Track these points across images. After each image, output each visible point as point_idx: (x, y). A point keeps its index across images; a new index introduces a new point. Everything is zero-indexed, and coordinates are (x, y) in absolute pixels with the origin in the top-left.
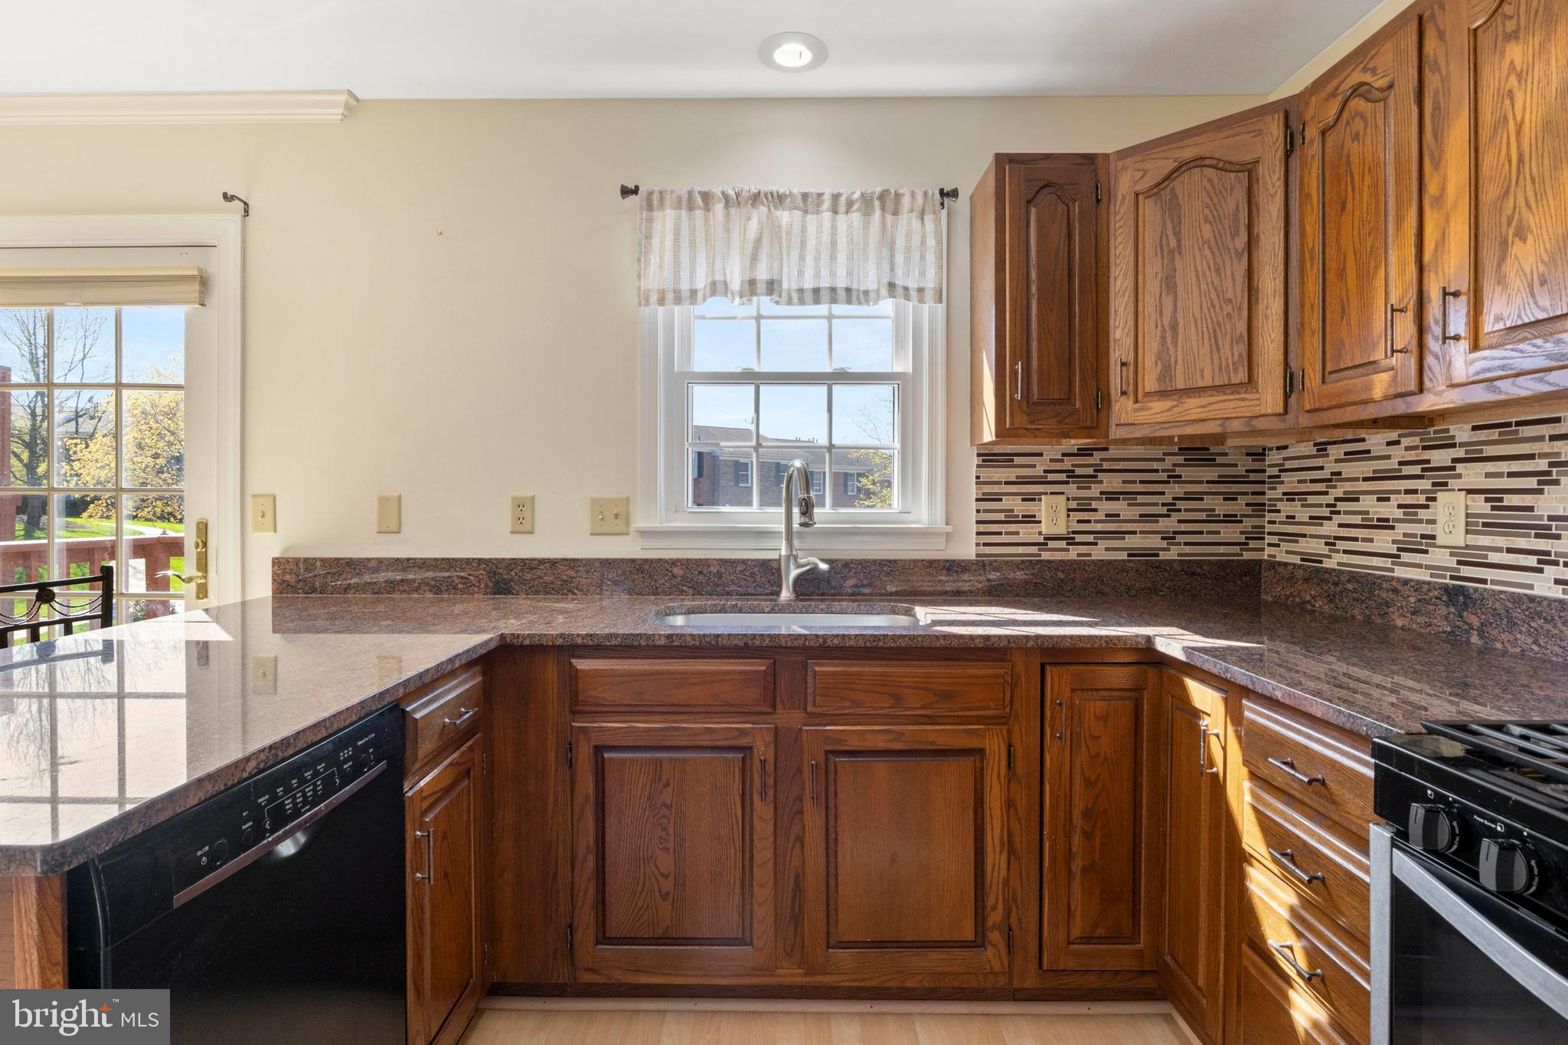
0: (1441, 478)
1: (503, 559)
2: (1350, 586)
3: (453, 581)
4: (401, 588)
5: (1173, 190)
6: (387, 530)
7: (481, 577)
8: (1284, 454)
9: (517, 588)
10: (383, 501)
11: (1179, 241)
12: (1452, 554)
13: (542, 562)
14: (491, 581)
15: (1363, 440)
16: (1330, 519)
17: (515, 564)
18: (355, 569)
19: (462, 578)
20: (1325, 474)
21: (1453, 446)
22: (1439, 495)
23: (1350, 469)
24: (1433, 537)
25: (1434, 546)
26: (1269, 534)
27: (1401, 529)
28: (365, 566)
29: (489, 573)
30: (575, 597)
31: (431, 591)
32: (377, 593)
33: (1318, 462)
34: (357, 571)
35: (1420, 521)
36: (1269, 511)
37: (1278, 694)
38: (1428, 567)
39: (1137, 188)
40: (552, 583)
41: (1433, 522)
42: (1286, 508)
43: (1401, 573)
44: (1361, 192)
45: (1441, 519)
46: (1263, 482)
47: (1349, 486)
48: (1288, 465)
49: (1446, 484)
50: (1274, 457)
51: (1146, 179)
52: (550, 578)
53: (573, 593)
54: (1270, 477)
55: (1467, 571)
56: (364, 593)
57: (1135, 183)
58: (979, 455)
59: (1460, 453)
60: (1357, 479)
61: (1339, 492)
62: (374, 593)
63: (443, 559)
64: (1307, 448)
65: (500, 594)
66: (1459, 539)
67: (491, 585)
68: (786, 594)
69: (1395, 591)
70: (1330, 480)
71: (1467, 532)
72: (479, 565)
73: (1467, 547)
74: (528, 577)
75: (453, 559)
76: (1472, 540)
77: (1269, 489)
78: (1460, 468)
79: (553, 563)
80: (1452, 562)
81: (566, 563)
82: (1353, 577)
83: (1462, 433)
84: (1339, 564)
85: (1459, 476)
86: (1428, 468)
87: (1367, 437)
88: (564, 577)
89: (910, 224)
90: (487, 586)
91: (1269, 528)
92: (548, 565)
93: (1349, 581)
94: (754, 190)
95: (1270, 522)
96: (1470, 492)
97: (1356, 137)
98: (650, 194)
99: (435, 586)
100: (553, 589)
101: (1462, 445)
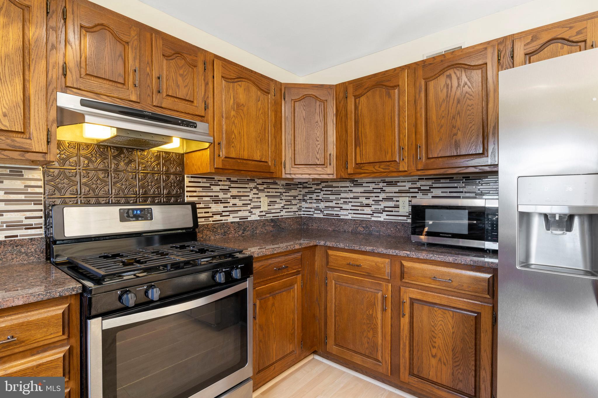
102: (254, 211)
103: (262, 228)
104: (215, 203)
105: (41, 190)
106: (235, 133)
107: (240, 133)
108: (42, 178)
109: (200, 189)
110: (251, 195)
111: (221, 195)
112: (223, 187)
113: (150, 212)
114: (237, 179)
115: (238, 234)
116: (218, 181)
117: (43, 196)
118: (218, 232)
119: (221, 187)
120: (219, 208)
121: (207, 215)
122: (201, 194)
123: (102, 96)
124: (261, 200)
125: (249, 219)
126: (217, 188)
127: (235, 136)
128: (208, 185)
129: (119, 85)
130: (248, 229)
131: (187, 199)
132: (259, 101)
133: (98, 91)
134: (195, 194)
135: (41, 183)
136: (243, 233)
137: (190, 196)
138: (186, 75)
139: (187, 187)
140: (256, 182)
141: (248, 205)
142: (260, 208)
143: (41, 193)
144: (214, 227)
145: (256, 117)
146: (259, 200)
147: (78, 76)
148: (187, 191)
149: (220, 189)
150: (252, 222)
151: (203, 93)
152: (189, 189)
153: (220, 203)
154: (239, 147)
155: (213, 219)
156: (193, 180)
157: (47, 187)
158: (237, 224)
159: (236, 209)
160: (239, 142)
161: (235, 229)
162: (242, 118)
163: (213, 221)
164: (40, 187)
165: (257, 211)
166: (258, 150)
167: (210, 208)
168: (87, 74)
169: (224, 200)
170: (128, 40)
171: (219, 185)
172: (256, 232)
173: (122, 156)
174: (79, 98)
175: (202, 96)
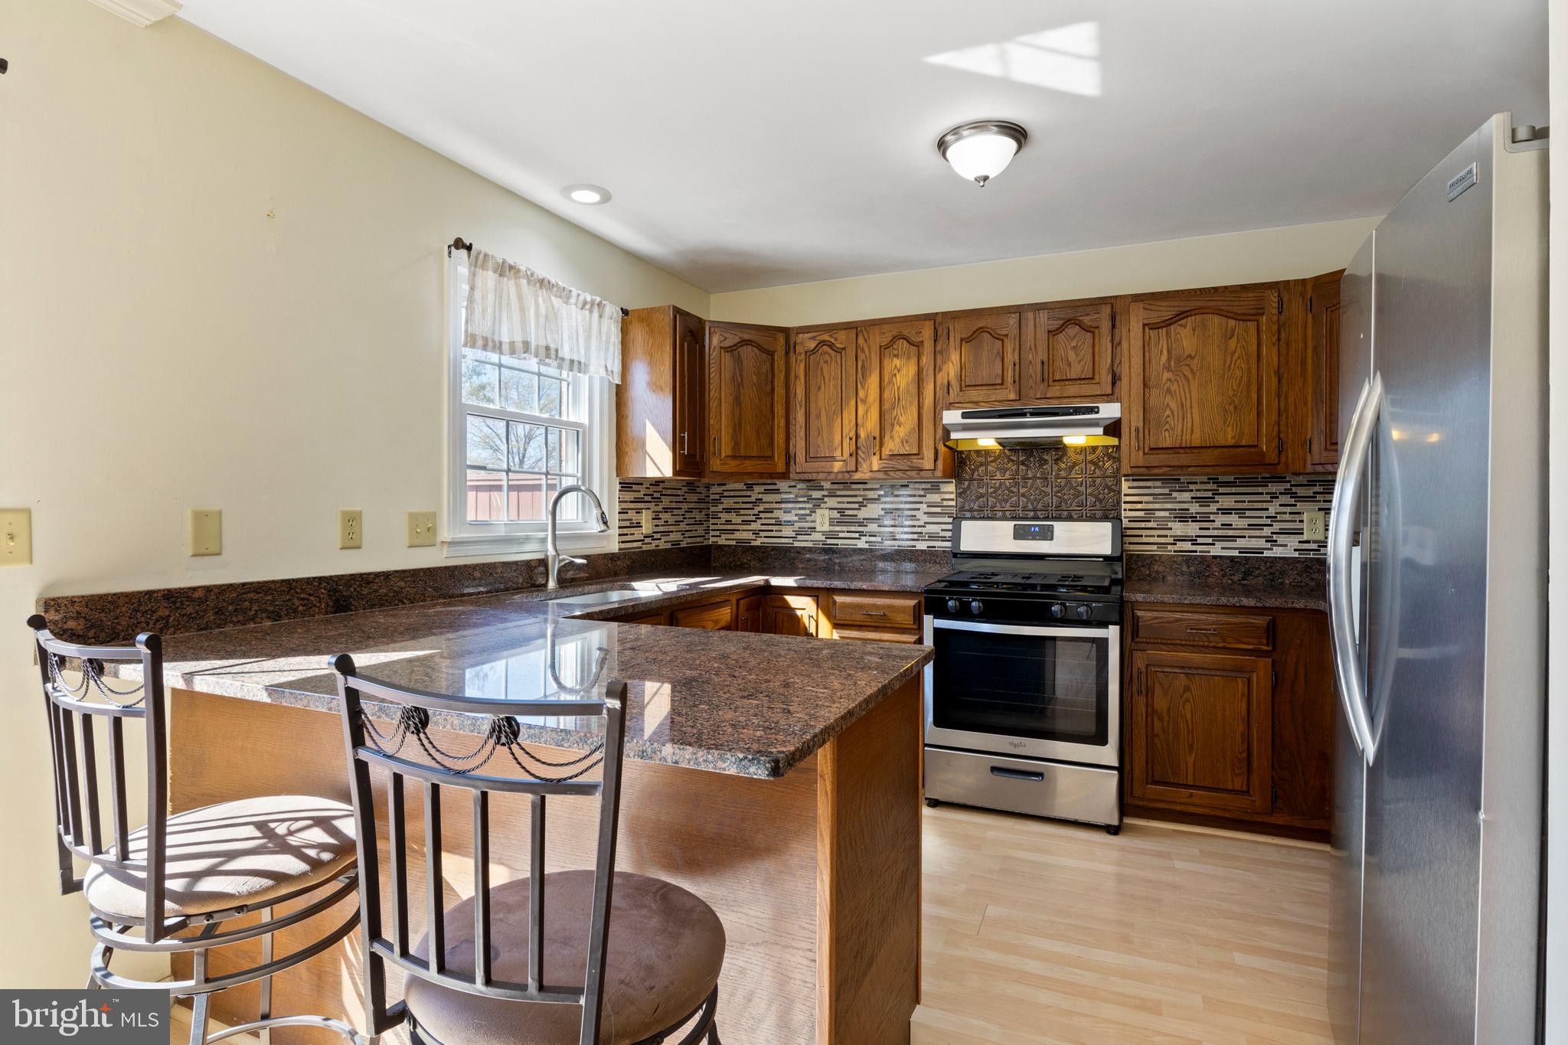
0: (818, 504)
1: (342, 576)
2: (772, 553)
3: (293, 604)
4: (235, 619)
5: (739, 352)
6: (205, 551)
7: (322, 596)
8: (723, 488)
9: (355, 603)
10: (200, 517)
11: (742, 380)
12: (823, 535)
13: (377, 575)
14: (331, 599)
15: (776, 484)
16: (756, 521)
17: (354, 579)
18: (174, 603)
19: (303, 599)
20: (753, 499)
21: (823, 490)
22: (817, 510)
23: (766, 498)
24: (815, 528)
25: (815, 532)
26: (712, 530)
27: (797, 525)
28: (188, 597)
29: (329, 591)
30: (404, 606)
31: (269, 618)
32: (204, 629)
33: (749, 493)
34: (178, 605)
35: (807, 522)
36: (712, 518)
37: (865, 587)
38: (811, 541)
39: (722, 345)
40: (386, 595)
41: (814, 522)
42: (724, 516)
43: (797, 544)
44: (829, 387)
45: (818, 521)
46: (709, 503)
47: (767, 506)
48: (726, 494)
49: (820, 506)
50: (716, 489)
51: (726, 342)
52: (385, 591)
53: (403, 603)
54: (712, 500)
55: (829, 541)
56: (187, 631)
57: (721, 342)
58: (620, 483)
59: (826, 493)
60: (772, 502)
61: (761, 508)
62: (201, 629)
63: (283, 581)
64: (741, 486)
65: (340, 612)
66: (826, 528)
67: (331, 604)
68: (552, 584)
69: (799, 553)
70: (755, 503)
71: (830, 525)
72: (320, 584)
73: (830, 531)
74: (365, 591)
75: (293, 580)
76: (832, 528)
77: (712, 506)
78: (826, 499)
79: (386, 576)
80: (823, 538)
81: (397, 575)
82: (774, 549)
83: (827, 485)
84: (761, 543)
85: (826, 503)
86: (810, 499)
87: (777, 483)
88: (396, 588)
89: (610, 327)
90: (327, 605)
91: (712, 527)
92: (382, 578)
93: (772, 550)
94: (541, 277)
95: (712, 524)
96: (831, 509)
97: (826, 362)
98: (479, 253)
99: (274, 612)
100: (387, 601)
101: (827, 489)
102: (1281, 539)
103: (1301, 576)
104: (1179, 521)
105: (953, 503)
106: (1172, 407)
107: (1183, 406)
108: (955, 491)
109: (1150, 498)
110: (1273, 509)
111: (1194, 508)
112: (1199, 494)
113: (1051, 529)
114: (1235, 478)
115: (1231, 580)
116: (1188, 483)
117: (955, 509)
118: (1183, 570)
119: (1193, 494)
120: (1193, 529)
121: (1162, 540)
122: (1150, 506)
123: (981, 404)
124: (1305, 517)
125: (1266, 554)
126: (1187, 496)
127: (1172, 412)
128: (1166, 491)
129: (997, 387)
130: (1257, 572)
131: (1125, 514)
132: (1231, 338)
133: (976, 399)
134: (1139, 506)
135: (953, 496)
136: (1246, 580)
137: (1130, 510)
138: (1080, 346)
139: (1125, 495)
140: (1290, 482)
141: (1265, 528)
142: (1302, 534)
143: (953, 506)
144: (1174, 562)
145: (1224, 369)
146: (1297, 518)
147: (959, 390)
148: (1125, 502)
149: (1193, 498)
150: (1270, 560)
151: (1109, 361)
152: (1128, 499)
153: (1192, 521)
154: (1180, 428)
155: (1176, 548)
156: (1136, 484)
157: (959, 499)
158: (1228, 561)
159: (1231, 533)
160: (1180, 420)
161: (1222, 570)
162: (1187, 379)
163: (1175, 551)
164: (953, 500)
165: (1293, 542)
166: (1230, 428)
167: (1171, 529)
168: (967, 386)
169: (1200, 517)
170: (1006, 333)
171: (1192, 491)
172: (1280, 581)
173: (1032, 459)
174: (960, 412)
175: (1108, 365)
